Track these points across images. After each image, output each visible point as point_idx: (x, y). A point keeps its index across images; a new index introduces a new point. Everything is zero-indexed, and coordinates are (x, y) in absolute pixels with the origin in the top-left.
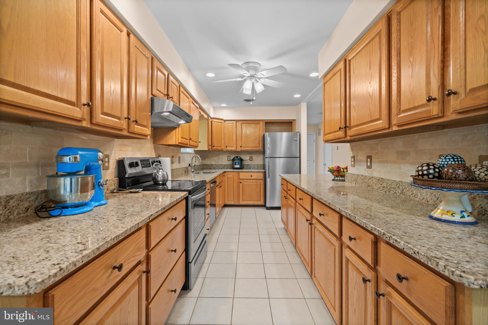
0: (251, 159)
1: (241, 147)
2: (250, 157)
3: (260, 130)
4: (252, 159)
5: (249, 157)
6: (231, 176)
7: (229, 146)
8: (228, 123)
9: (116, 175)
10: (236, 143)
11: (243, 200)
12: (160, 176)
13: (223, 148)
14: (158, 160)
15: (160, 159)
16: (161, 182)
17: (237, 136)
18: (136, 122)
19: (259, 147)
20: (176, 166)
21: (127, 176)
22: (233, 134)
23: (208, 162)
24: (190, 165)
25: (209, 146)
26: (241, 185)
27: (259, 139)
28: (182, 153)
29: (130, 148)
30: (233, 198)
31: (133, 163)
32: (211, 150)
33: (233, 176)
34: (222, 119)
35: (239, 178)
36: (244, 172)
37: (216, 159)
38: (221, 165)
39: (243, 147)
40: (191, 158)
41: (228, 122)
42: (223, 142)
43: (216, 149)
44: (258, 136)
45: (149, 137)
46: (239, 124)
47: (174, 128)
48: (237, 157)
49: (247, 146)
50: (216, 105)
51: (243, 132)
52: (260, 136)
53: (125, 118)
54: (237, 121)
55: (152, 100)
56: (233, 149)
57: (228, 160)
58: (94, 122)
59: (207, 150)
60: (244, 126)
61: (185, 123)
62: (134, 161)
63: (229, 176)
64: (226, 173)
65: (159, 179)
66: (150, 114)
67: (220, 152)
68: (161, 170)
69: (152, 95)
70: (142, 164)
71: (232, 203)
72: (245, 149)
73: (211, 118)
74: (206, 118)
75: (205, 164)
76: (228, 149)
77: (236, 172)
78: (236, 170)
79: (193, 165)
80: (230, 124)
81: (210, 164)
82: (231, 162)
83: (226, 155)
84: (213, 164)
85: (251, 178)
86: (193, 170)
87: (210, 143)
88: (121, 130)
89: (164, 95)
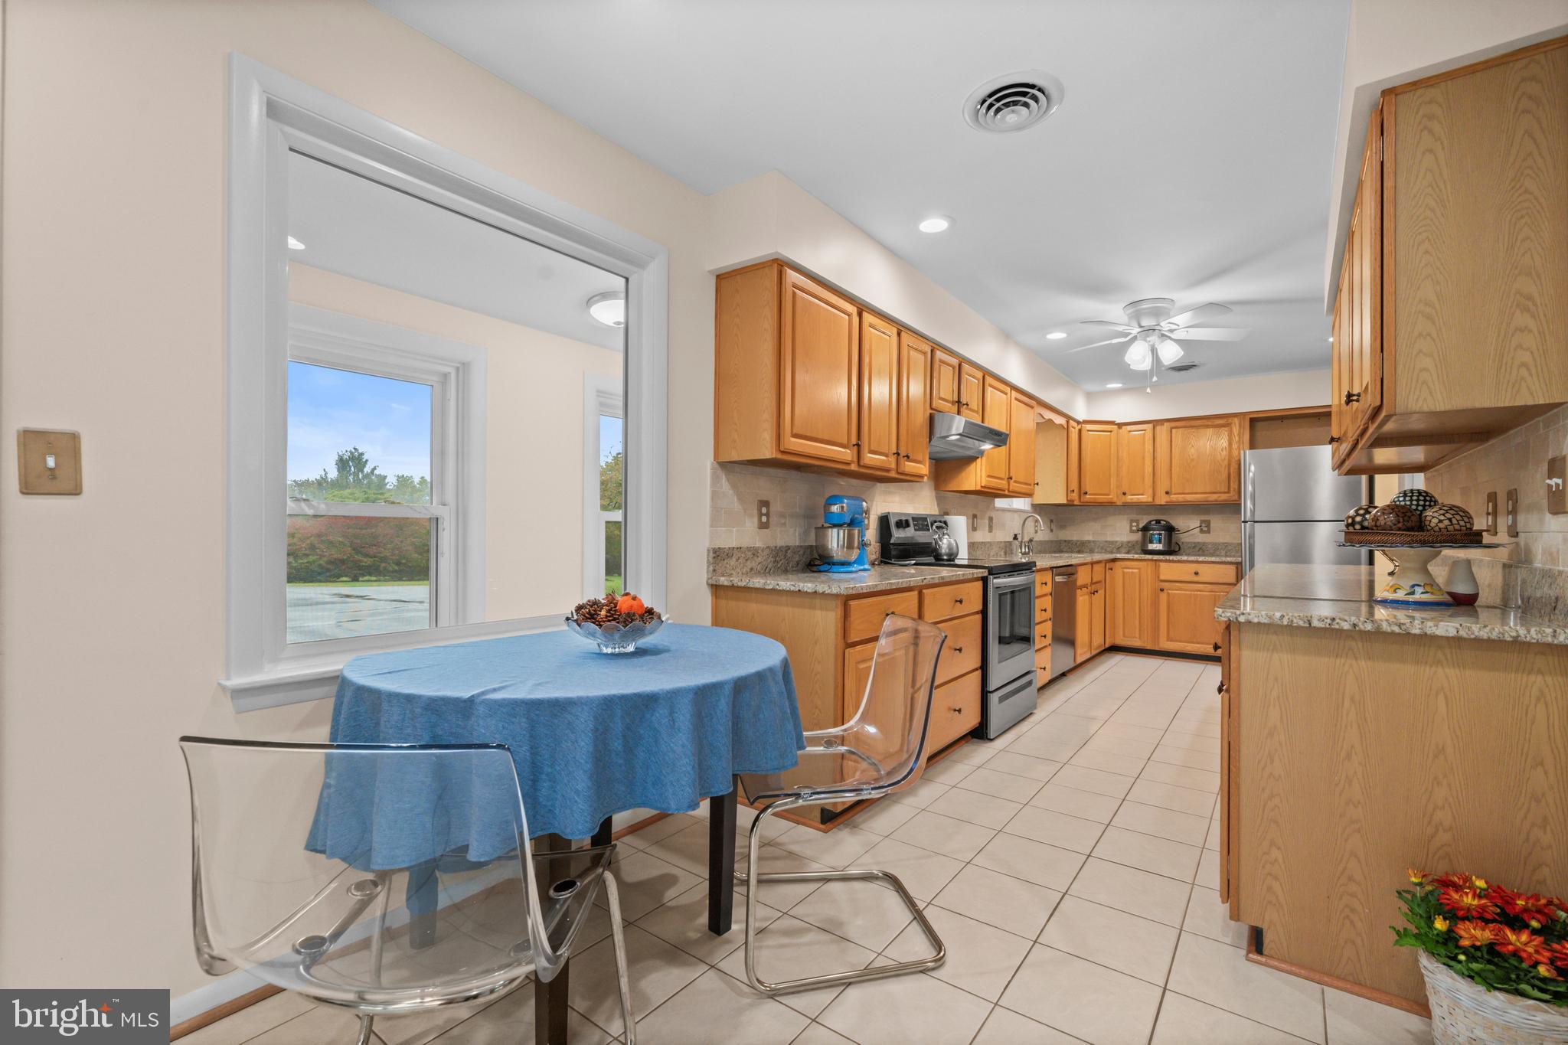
0: (1205, 528)
1: (1167, 493)
2: (1202, 522)
3: (1230, 444)
4: (1208, 526)
5: (1199, 522)
6: (1132, 573)
7: (1133, 492)
8: (1130, 431)
9: (878, 539)
10: (1154, 482)
11: (1169, 639)
12: (944, 545)
13: (1112, 497)
14: (943, 520)
15: (947, 518)
16: (945, 557)
17: (1158, 465)
18: (908, 457)
19: (1228, 492)
20: (981, 536)
21: (892, 541)
22: (1144, 458)
23: (1073, 534)
24: (1015, 538)
25: (1069, 492)
26: (1163, 596)
27: (1229, 469)
28: (998, 510)
29: (897, 498)
30: (1140, 630)
31: (901, 520)
32: (1076, 503)
33: (1140, 572)
34: (1112, 423)
35: (1158, 577)
36: (1173, 561)
37: (1096, 526)
38: (1112, 543)
39: (1175, 494)
40: (1022, 522)
41: (1129, 428)
42: (1113, 481)
43: (1092, 500)
44: (1223, 460)
45: (926, 477)
46: (1162, 431)
47: (971, 459)
48: (1158, 522)
49: (1186, 491)
50: (1092, 387)
51: (1176, 451)
52: (1233, 460)
53: (894, 454)
54: (1156, 423)
55: (931, 418)
56: (1145, 498)
57: (1132, 531)
58: (862, 464)
59: (1065, 502)
60: (1178, 434)
61: (992, 448)
62: (904, 518)
63: (1128, 570)
64: (1118, 564)
65: (943, 551)
66: (928, 440)
67: (1105, 508)
68: (946, 536)
69: (931, 408)
70: (915, 525)
71: (1137, 643)
72: (1181, 500)
73: (1079, 423)
74: (1062, 426)
75: (1065, 541)
76: (1129, 501)
77: (1149, 560)
78: (1149, 557)
79: (1026, 539)
80: (1136, 432)
81: (1078, 541)
82: (1138, 536)
83: (1126, 516)
84: (1089, 542)
85: (1196, 579)
86: (1027, 550)
87: (1074, 485)
88: (888, 471)
89: (953, 403)
